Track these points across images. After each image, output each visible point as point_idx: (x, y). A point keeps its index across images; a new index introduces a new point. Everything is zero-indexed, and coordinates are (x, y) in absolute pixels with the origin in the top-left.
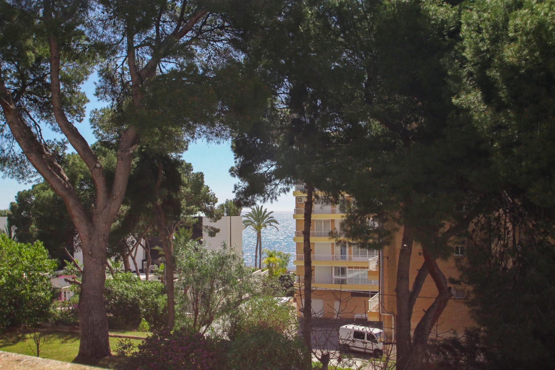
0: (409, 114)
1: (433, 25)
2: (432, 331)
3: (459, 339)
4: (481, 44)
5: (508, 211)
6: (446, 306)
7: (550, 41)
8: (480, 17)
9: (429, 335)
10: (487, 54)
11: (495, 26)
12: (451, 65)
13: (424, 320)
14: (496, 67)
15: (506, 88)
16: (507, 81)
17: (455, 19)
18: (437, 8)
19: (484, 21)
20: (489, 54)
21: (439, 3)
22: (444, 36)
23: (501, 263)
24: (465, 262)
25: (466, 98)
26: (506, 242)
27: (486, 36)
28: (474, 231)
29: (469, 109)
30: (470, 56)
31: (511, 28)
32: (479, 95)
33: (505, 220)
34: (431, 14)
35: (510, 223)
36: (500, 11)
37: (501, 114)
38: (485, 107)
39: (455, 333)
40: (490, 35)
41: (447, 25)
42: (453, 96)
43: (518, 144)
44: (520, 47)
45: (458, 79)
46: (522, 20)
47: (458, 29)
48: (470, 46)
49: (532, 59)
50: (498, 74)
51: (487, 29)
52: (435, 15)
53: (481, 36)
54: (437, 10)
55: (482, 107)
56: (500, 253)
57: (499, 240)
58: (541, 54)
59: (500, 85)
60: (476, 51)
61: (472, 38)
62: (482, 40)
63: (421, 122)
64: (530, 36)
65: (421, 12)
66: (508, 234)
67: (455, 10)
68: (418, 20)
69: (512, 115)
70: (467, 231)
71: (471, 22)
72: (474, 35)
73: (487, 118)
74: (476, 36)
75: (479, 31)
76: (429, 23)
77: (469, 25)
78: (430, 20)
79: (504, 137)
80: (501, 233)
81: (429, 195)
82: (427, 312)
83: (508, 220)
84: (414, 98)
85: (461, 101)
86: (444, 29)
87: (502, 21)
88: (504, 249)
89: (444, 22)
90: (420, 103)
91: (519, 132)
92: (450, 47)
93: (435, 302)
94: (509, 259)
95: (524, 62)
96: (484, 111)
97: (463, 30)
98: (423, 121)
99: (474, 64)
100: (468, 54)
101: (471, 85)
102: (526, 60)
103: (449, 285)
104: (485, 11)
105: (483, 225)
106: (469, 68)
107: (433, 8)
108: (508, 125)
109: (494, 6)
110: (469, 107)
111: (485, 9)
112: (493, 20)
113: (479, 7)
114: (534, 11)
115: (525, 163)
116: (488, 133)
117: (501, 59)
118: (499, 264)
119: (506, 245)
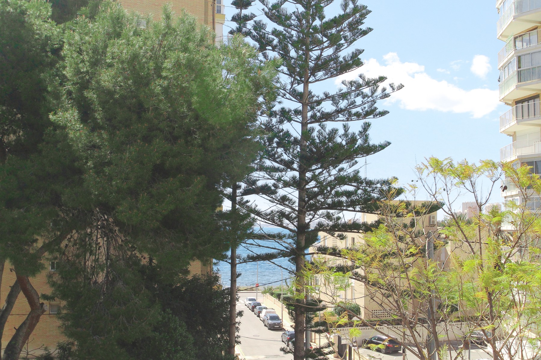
0: (6, 126)
1: (36, 39)
2: (23, 350)
3: (51, 354)
4: (81, 65)
5: (99, 227)
6: (38, 322)
7: (142, 72)
8: (81, 39)
9: (20, 353)
10: (86, 75)
11: (95, 51)
12: (52, 81)
13: (15, 338)
14: (93, 89)
15: (102, 111)
16: (103, 104)
17: (59, 37)
18: (41, 23)
19: (85, 43)
20: (89, 76)
21: (44, 19)
22: (48, 52)
23: (92, 277)
24: (57, 278)
25: (63, 115)
26: (97, 257)
27: (86, 58)
28: (67, 246)
29: (64, 127)
30: (70, 74)
31: (108, 54)
32: (76, 114)
33: (97, 236)
34: (35, 28)
35: (101, 239)
36: (100, 37)
37: (96, 134)
38: (81, 126)
39: (46, 349)
40: (91, 58)
41: (51, 41)
42: (50, 112)
43: (109, 163)
44: (116, 73)
45: (57, 96)
46: (118, 49)
47: (61, 48)
48: (71, 66)
49: (126, 86)
50: (95, 96)
51: (87, 52)
52: (40, 30)
53: (82, 57)
54: (41, 25)
55: (78, 126)
56: (91, 268)
57: (90, 255)
58: (134, 82)
59: (96, 107)
60: (76, 71)
61: (72, 58)
62: (83, 61)
63: (19, 135)
64: (125, 65)
65: (25, 24)
66: (99, 249)
67: (59, 28)
68: (22, 32)
69: (105, 136)
70: (59, 247)
71: (72, 42)
72: (75, 55)
73: (82, 137)
74: (77, 56)
75: (80, 52)
76: (33, 37)
77: (70, 45)
78: (34, 33)
79: (97, 157)
80: (92, 249)
81: (21, 210)
82: (18, 330)
83: (99, 236)
84: (13, 109)
85: (58, 117)
86: (48, 45)
87: (101, 46)
88: (95, 264)
89: (48, 38)
90: (19, 116)
91: (111, 153)
92: (52, 64)
93: (27, 319)
94: (99, 273)
95: (119, 88)
96: (79, 130)
97: (65, 48)
98: (21, 134)
99: (73, 83)
100: (68, 72)
101: (69, 104)
102: (121, 86)
103: (41, 301)
104: (86, 34)
105: (75, 240)
106: (69, 86)
107: (37, 23)
108: (101, 145)
109: (96, 31)
110: (66, 125)
111: (87, 33)
112: (94, 44)
113: (82, 30)
114: (130, 43)
115: (115, 183)
116: (83, 151)
117: (98, 82)
118: (90, 278)
119: (97, 260)
